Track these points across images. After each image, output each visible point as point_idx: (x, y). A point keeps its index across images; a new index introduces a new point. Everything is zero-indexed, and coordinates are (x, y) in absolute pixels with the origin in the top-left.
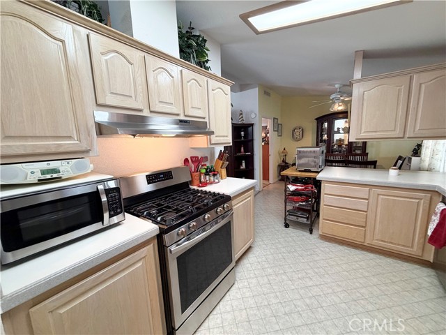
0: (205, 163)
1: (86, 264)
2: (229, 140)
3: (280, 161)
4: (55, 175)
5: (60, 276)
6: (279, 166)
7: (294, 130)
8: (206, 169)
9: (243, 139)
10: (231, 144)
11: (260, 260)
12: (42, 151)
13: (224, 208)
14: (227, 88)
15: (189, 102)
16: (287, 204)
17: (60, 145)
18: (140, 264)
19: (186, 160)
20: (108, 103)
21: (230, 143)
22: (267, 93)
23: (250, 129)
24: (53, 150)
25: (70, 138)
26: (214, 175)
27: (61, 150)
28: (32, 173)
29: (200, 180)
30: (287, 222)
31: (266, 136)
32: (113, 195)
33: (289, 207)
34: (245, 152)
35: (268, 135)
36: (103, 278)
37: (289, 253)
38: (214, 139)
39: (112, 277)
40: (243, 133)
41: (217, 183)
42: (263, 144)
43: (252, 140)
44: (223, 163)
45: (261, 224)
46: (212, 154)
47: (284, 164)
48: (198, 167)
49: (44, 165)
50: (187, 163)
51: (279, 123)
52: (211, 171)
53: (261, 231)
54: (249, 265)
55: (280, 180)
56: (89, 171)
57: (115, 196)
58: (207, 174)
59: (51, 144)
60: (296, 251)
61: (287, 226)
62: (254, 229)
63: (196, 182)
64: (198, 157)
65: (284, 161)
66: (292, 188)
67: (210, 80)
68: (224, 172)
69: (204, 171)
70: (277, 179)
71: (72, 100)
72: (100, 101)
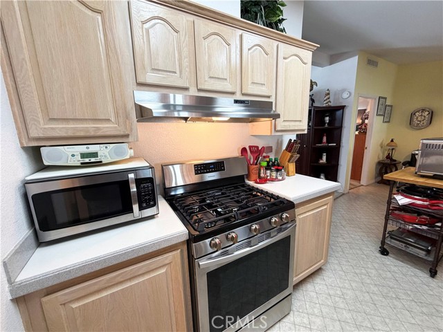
0: (268, 154)
1: (98, 263)
2: (303, 126)
3: (382, 157)
4: (93, 160)
5: (70, 271)
6: (379, 163)
7: (413, 114)
8: (268, 162)
9: (326, 125)
10: (306, 132)
11: (332, 292)
12: (82, 134)
13: (281, 218)
14: (308, 55)
15: (250, 76)
16: (390, 222)
17: (98, 129)
18: (163, 271)
19: (244, 150)
20: (149, 81)
21: (304, 130)
22: (371, 63)
23: (339, 113)
24: (92, 134)
25: (108, 120)
26: (277, 170)
27: (100, 133)
28: (73, 155)
29: (259, 174)
30: (385, 247)
31: (363, 122)
32: (146, 185)
33: (392, 227)
34: (328, 142)
35: (366, 121)
36: (120, 279)
37: (384, 297)
38: (280, 124)
39: (130, 279)
40: (327, 119)
41: (280, 180)
42: (357, 133)
43: (340, 128)
44: (292, 156)
45: (340, 240)
46: (280, 144)
47: (389, 161)
48: (257, 158)
49: (83, 149)
50: (244, 153)
51: (388, 103)
52: (273, 165)
53: (340, 249)
54: (313, 294)
55: (378, 183)
56: (128, 157)
57: (148, 187)
58: (268, 168)
59: (90, 128)
60: (398, 298)
61: (384, 252)
62: (328, 244)
63: (254, 176)
64: (257, 147)
65: (389, 157)
66: (402, 200)
67: (281, 45)
68: (292, 167)
69: (265, 164)
70: (373, 181)
71: (111, 79)
72: (141, 80)
